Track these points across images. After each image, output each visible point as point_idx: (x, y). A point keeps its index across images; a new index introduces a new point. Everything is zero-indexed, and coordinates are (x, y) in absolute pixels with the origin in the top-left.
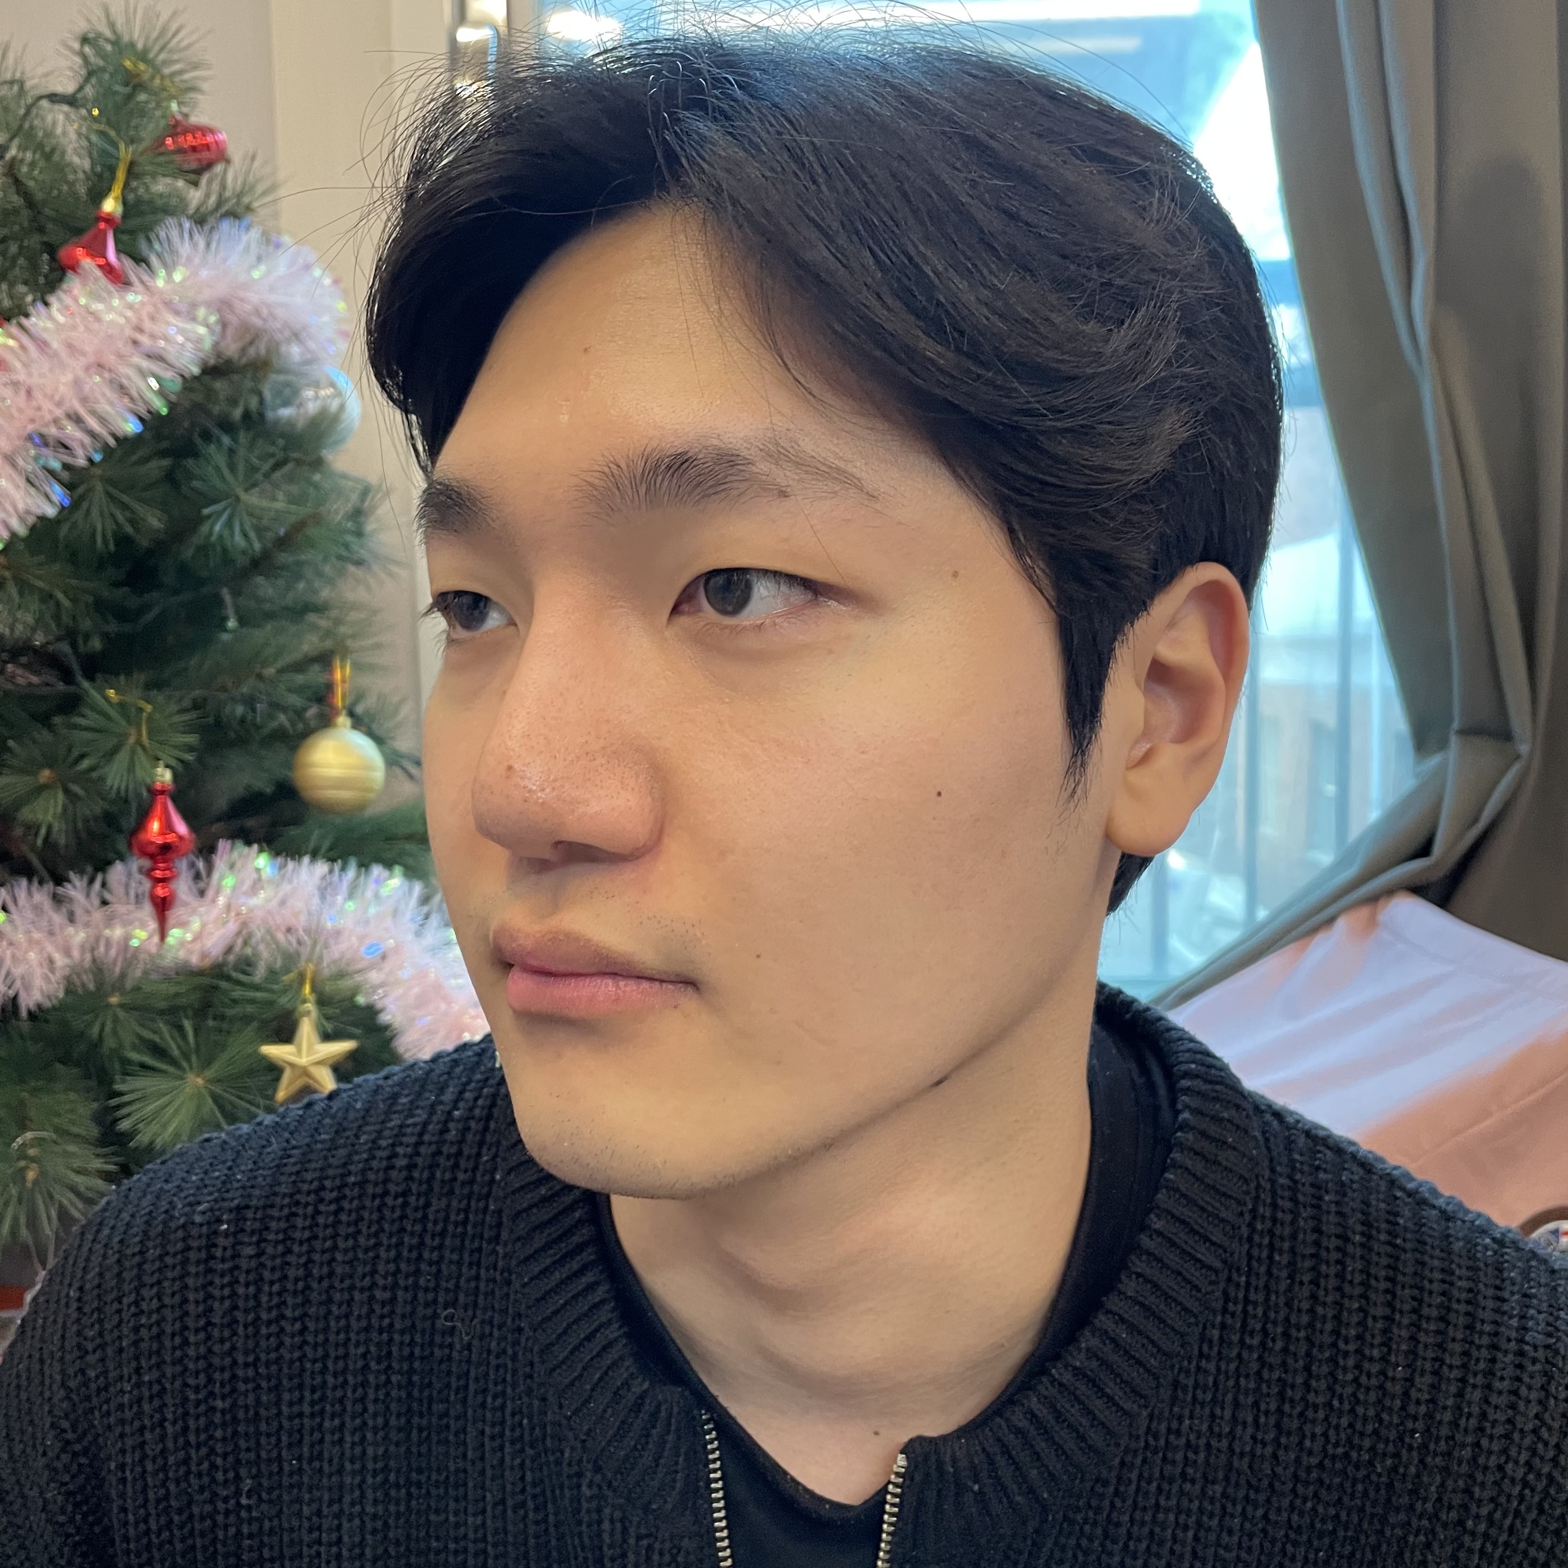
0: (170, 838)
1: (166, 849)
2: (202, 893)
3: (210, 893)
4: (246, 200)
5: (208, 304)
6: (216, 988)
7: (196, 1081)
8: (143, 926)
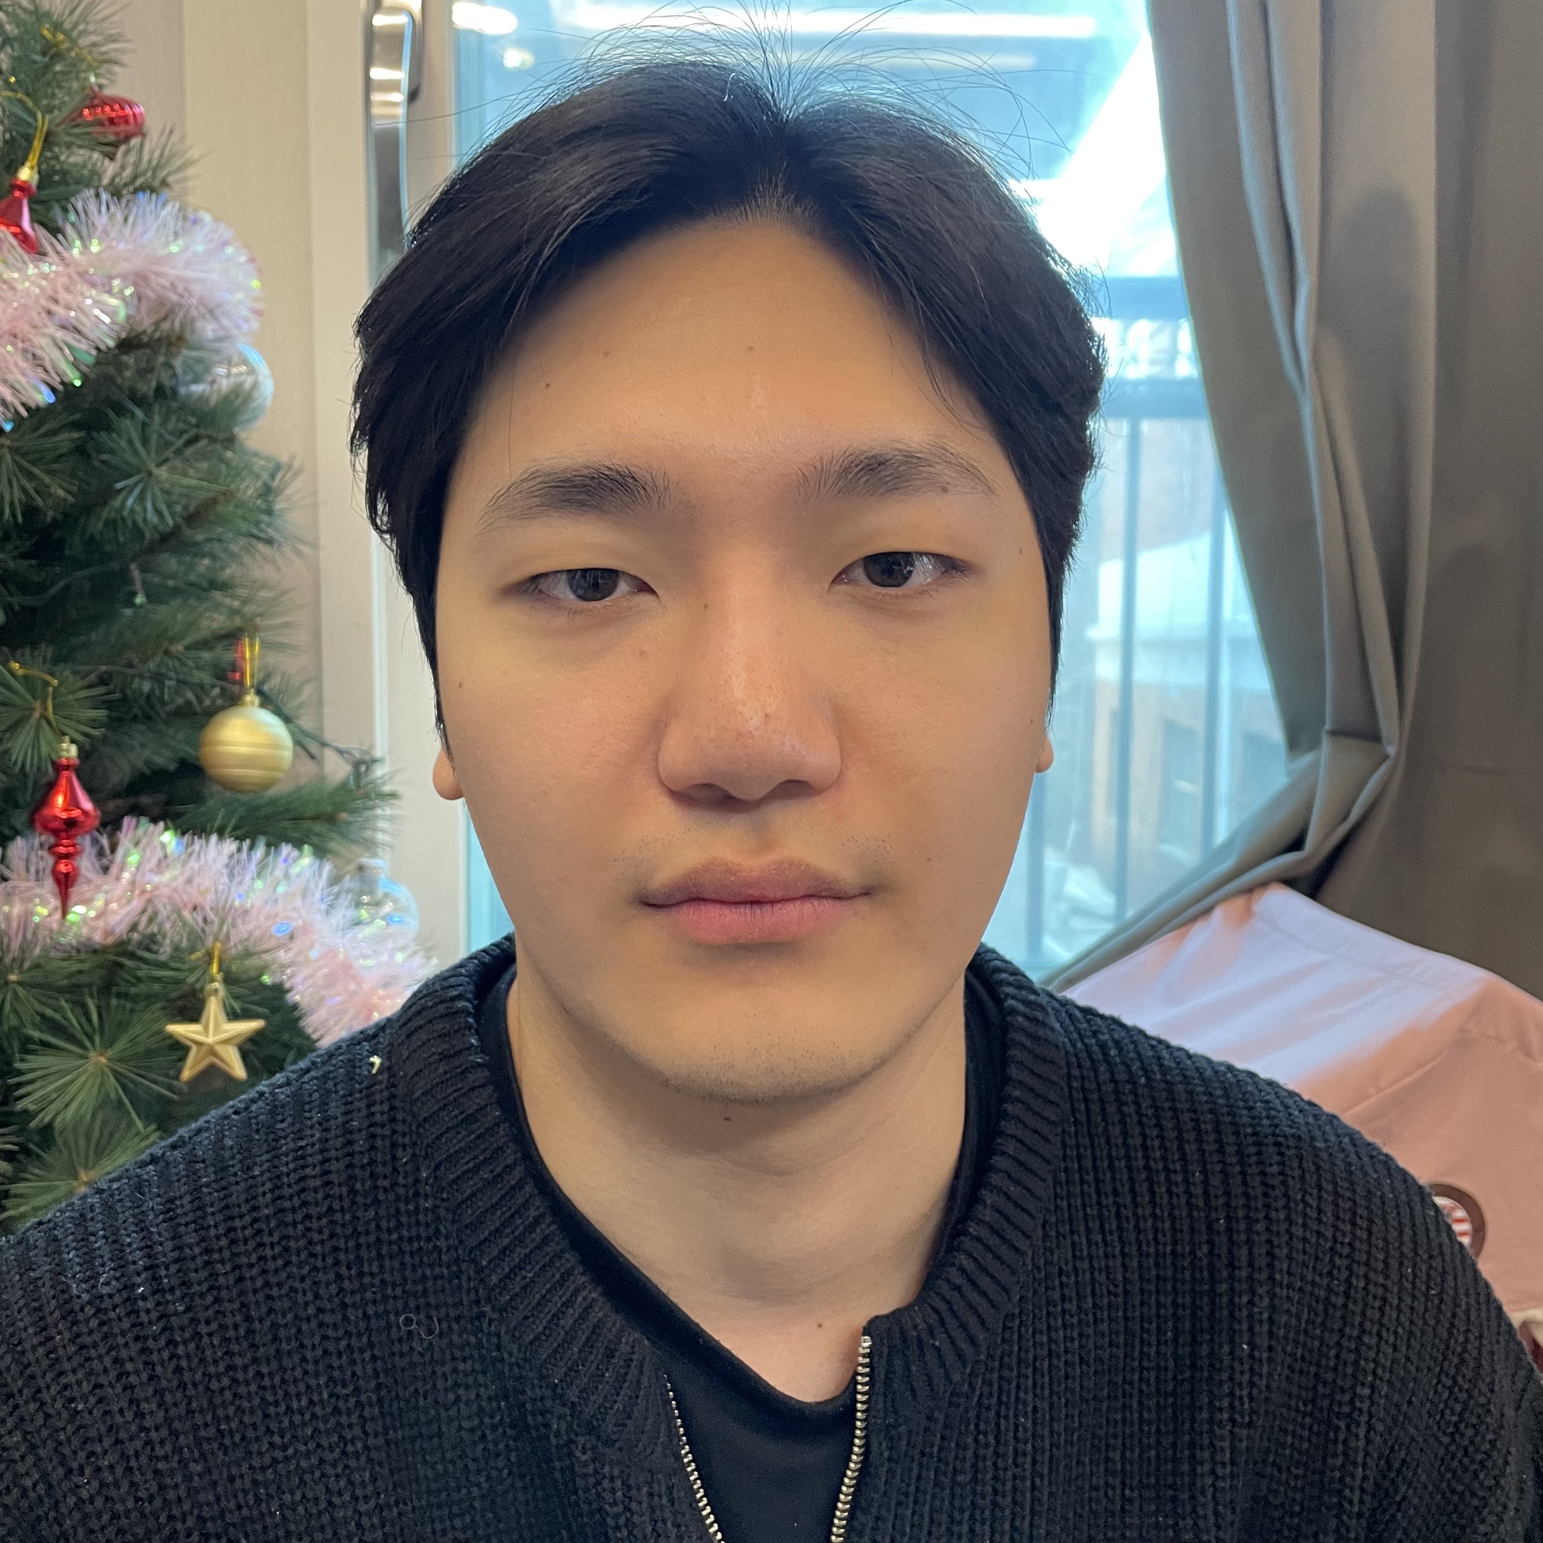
0: (76, 813)
1: (71, 823)
2: (106, 870)
3: (114, 870)
4: (162, 174)
5: (124, 277)
6: (121, 966)
7: (98, 1059)
8: (44, 903)
